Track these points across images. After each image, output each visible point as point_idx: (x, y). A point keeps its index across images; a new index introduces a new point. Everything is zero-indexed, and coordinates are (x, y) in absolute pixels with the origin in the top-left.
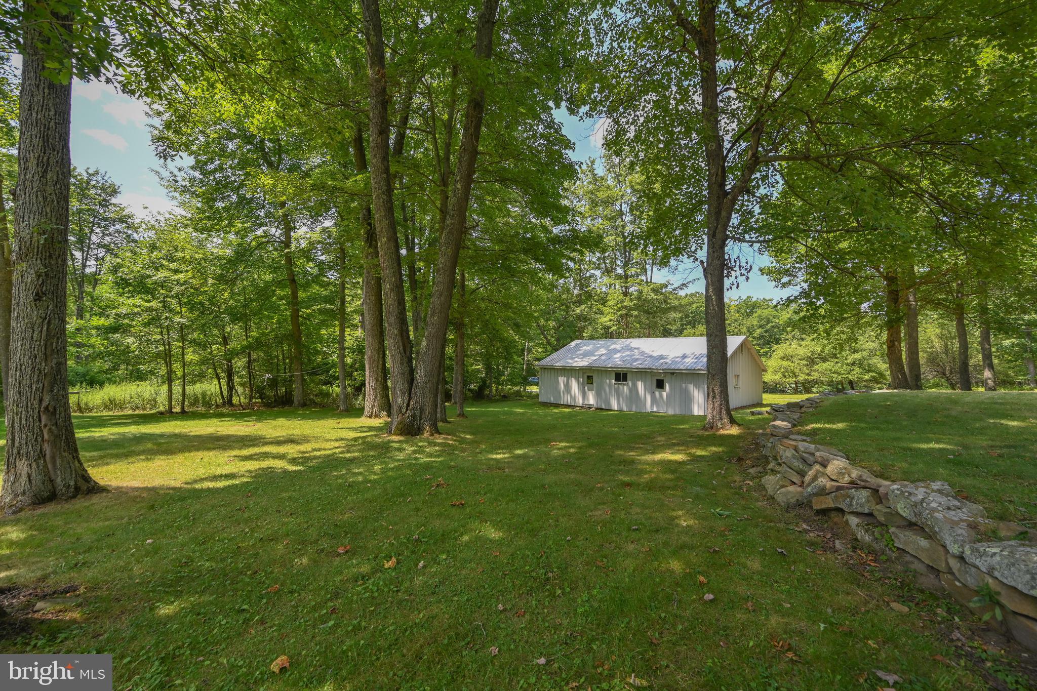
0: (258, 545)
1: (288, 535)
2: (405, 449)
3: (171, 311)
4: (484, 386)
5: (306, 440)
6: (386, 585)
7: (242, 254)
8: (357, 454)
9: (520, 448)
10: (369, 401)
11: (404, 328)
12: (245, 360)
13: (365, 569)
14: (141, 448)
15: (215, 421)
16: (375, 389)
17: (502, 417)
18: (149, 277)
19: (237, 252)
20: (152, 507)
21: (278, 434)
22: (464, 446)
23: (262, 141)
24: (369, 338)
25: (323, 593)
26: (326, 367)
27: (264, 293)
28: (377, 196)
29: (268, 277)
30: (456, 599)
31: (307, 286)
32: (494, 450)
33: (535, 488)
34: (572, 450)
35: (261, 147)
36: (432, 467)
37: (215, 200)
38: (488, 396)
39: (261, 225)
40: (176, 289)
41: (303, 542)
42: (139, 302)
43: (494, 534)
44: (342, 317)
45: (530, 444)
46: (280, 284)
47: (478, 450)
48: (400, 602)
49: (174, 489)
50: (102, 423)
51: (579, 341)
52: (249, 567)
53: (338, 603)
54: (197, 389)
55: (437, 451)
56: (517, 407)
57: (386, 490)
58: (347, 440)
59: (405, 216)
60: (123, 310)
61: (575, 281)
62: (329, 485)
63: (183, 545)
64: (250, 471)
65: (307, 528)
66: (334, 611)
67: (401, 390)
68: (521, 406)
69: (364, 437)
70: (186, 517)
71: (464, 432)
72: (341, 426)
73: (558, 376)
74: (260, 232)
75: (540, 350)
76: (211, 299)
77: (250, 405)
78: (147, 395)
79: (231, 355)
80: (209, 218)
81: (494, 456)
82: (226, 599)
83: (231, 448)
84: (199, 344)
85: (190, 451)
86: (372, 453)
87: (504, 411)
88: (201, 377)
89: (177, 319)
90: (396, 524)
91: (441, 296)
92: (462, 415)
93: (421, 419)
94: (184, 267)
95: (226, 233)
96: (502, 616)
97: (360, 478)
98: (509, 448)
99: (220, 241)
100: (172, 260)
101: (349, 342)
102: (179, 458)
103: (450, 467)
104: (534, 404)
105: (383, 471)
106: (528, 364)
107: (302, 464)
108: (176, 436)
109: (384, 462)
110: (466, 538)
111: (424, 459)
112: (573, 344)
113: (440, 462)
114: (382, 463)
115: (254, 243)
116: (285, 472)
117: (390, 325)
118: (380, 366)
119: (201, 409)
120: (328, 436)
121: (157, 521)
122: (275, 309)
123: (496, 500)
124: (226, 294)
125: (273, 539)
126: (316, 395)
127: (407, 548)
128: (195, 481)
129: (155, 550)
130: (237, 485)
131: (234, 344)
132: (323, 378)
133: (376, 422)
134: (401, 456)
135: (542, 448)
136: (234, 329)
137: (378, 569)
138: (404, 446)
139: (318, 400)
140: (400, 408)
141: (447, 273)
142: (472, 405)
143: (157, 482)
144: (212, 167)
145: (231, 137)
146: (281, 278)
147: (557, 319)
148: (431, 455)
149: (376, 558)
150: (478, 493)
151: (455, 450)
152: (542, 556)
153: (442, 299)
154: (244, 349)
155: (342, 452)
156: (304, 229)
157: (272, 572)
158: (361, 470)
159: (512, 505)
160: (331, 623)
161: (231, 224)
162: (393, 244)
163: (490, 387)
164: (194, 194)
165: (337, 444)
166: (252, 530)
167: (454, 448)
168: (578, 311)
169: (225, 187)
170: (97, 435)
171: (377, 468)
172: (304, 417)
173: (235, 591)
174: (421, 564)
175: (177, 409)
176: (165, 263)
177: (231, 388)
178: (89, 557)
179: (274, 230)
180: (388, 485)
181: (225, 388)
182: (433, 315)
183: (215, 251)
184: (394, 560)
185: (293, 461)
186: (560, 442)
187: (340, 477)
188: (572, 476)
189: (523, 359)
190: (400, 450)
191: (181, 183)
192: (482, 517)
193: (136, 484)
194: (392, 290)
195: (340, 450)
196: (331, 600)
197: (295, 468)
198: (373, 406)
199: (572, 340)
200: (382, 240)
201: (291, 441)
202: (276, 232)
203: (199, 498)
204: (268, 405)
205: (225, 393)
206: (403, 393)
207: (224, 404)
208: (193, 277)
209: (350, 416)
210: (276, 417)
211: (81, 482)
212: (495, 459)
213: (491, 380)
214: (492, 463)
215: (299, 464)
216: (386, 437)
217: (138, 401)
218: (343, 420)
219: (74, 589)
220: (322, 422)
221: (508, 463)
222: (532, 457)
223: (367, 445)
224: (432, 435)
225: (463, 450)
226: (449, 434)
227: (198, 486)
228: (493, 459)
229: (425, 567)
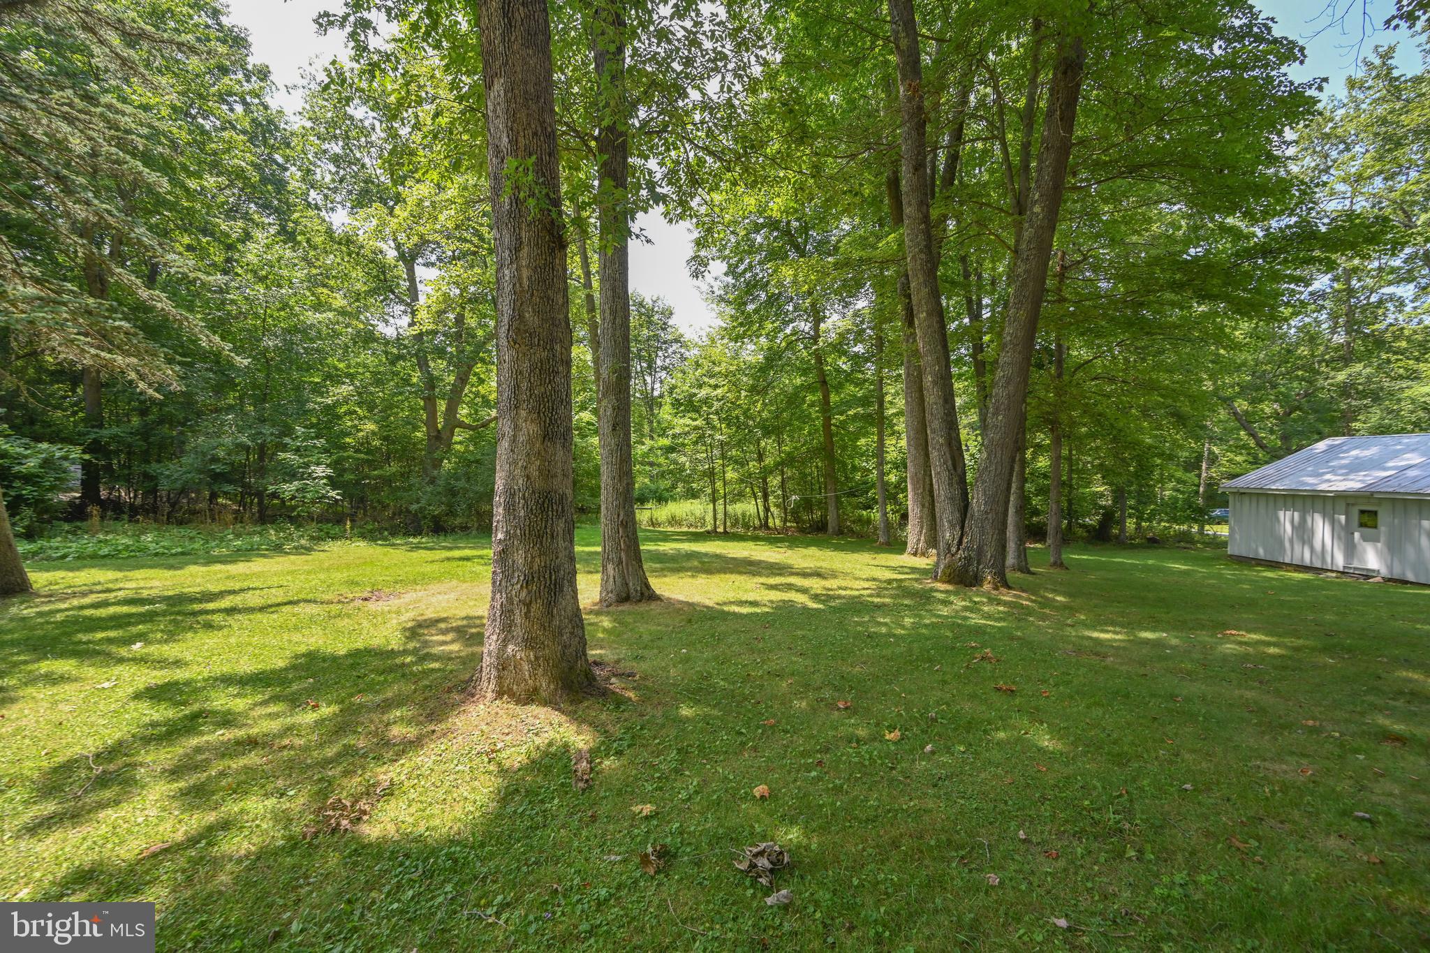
0: (766, 677)
1: (793, 674)
2: (952, 603)
3: (714, 428)
4: (1108, 518)
5: (833, 575)
6: (880, 758)
7: (773, 359)
8: (887, 600)
9: (1154, 630)
10: (913, 533)
11: (954, 435)
12: (779, 478)
13: (862, 733)
14: (689, 565)
15: (750, 544)
16: (921, 518)
17: (1138, 574)
18: (695, 395)
19: (766, 358)
20: (690, 621)
21: (806, 565)
22: (1048, 611)
23: (788, 223)
24: (912, 449)
25: (813, 742)
26: (866, 486)
27: (794, 399)
28: (914, 257)
29: (798, 381)
30: (962, 802)
31: (839, 387)
32: (1097, 624)
33: (1153, 695)
34: (1272, 650)
35: (787, 232)
36: (985, 633)
37: (745, 304)
38: (1117, 537)
39: (792, 321)
40: (717, 405)
41: (807, 686)
42: (689, 422)
43: (1046, 742)
44: (880, 421)
45: (1177, 625)
46: (809, 388)
47: (1069, 621)
48: (891, 781)
49: (707, 607)
50: (666, 537)
51: (1338, 440)
52: (753, 695)
53: (826, 757)
54: (738, 508)
55: (999, 612)
56: (1176, 560)
57: (910, 650)
58: (880, 581)
59: (965, 271)
60: (677, 430)
61: (1334, 317)
62: (846, 630)
63: (707, 661)
64: (772, 602)
65: (813, 673)
66: (820, 763)
67: (949, 522)
68: (1186, 560)
69: (901, 580)
70: (713, 636)
71: (1054, 591)
72: (876, 563)
73: (1276, 509)
74: (788, 331)
75: (1239, 459)
76: (746, 413)
77: (785, 529)
78: (698, 513)
79: (766, 472)
80: (741, 325)
81: (1095, 635)
82: (730, 719)
83: (759, 574)
84: (736, 462)
85: (725, 573)
86: (906, 602)
87: (1145, 566)
88: (740, 496)
89: (718, 437)
90: (911, 693)
91: (1008, 383)
92: (1059, 564)
93: (979, 564)
94: (721, 381)
95: (758, 337)
96: (1023, 847)
97: (884, 630)
98: (1130, 625)
99: (754, 347)
100: (711, 377)
101: (892, 455)
102: (716, 579)
103: (1012, 638)
104: (1217, 559)
105: (915, 626)
106: (1209, 486)
107: (823, 602)
108: (717, 556)
109: (921, 617)
110: (1001, 735)
111: (976, 620)
112: (1321, 446)
113: (1000, 628)
114: (916, 616)
115: (784, 344)
116: (805, 608)
117: (933, 431)
118: (927, 487)
119: (740, 530)
120: (858, 573)
121: (691, 634)
122: (805, 418)
123: (1071, 697)
124: (759, 405)
125: (779, 675)
126: (854, 522)
127: (918, 724)
128: (725, 604)
129: (686, 660)
130: (757, 614)
131: (769, 461)
132: (861, 500)
133: (922, 562)
134: (945, 611)
135: (1204, 637)
136: (768, 444)
137: (877, 738)
138: (952, 598)
139: (857, 528)
140: (949, 546)
141: (1019, 348)
142: (1084, 551)
143: (696, 598)
144: (742, 267)
145: (757, 228)
146: (812, 380)
147: (1282, 398)
148: (988, 616)
149: (877, 725)
150: (1044, 681)
151: (1030, 614)
152: (1121, 796)
153: (1011, 388)
154: (777, 465)
155: (869, 596)
156: (835, 317)
157: (771, 707)
158: (887, 620)
159: (1097, 712)
160: (814, 774)
161: (761, 327)
162: (935, 319)
163: (1121, 522)
164: (729, 302)
165: (866, 585)
166: (763, 662)
167: (1029, 612)
168: (1341, 377)
169: (755, 286)
170: (661, 548)
171: (908, 621)
172: (838, 548)
173: (739, 713)
174: (929, 748)
175: (721, 530)
176: (706, 380)
177: (767, 510)
178: (646, 653)
179: (803, 324)
180: (915, 645)
181: (761, 508)
182: (996, 414)
183: (749, 358)
184: (898, 733)
185: (816, 597)
186: (1249, 631)
187: (858, 624)
188: (1249, 694)
189: (1199, 476)
190: (945, 603)
191: (718, 293)
192: (1036, 716)
193: (681, 598)
194: (935, 383)
195: (869, 592)
196: (819, 751)
197: (815, 606)
198: (919, 540)
199: (1322, 437)
200: (921, 317)
201: (818, 574)
202: (805, 326)
203: (725, 620)
204: (802, 530)
205: (762, 514)
206: (952, 526)
207: (761, 526)
208: (729, 391)
209: (891, 552)
210: (807, 545)
211: (644, 589)
212: (1096, 639)
213: (1123, 511)
214: (1086, 643)
215: (820, 602)
216: (930, 584)
217: (692, 519)
218: (882, 555)
219: (632, 675)
220: (856, 556)
221: (1118, 648)
222: (1172, 648)
223: (902, 590)
224: (996, 588)
225: (1044, 617)
226: (1023, 591)
227: (726, 608)
228: (1091, 638)
229: (933, 753)
